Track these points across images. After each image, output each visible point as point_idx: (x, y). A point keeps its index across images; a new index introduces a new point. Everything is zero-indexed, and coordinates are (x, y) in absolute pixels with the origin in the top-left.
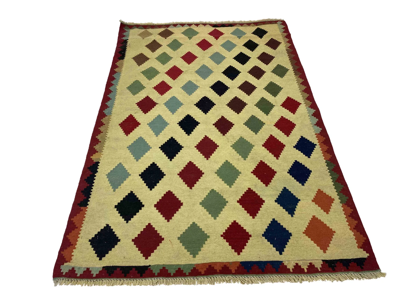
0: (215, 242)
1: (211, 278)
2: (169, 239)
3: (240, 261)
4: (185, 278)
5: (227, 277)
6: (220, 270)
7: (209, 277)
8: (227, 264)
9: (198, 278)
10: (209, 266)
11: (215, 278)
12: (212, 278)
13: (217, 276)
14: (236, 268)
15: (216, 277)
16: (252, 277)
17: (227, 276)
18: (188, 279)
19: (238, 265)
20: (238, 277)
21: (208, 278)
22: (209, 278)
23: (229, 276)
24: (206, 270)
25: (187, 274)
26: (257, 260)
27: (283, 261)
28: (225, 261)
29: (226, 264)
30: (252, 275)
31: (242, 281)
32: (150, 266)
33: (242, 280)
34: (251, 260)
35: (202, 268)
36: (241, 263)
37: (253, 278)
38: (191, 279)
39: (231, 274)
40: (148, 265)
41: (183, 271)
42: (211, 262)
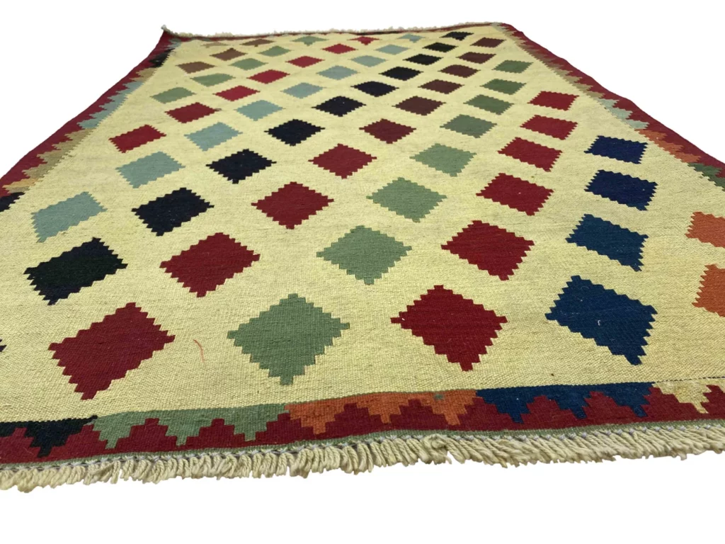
0: (370, 338)
1: (355, 447)
2: (195, 337)
3: (476, 388)
4: (240, 453)
5: (428, 440)
6: (392, 417)
7: (346, 444)
8: (423, 396)
9: (294, 448)
10: (347, 406)
11: (374, 445)
12: (361, 446)
13: (381, 438)
14: (464, 411)
15: (380, 442)
16: (537, 436)
17: (424, 436)
18: (251, 456)
19: (469, 400)
20: (477, 440)
21: (341, 448)
22: (347, 447)
23: (434, 436)
24: (333, 420)
25: (250, 437)
26: (549, 382)
27: (654, 383)
28: (412, 387)
29: (420, 397)
30: (537, 433)
31: (498, 452)
32: (95, 417)
33: (494, 449)
34: (519, 385)
35: (315, 417)
36: (481, 393)
37: (541, 440)
38: (264, 455)
39: (443, 428)
40: (87, 416)
41: (232, 428)
42: (354, 395)
